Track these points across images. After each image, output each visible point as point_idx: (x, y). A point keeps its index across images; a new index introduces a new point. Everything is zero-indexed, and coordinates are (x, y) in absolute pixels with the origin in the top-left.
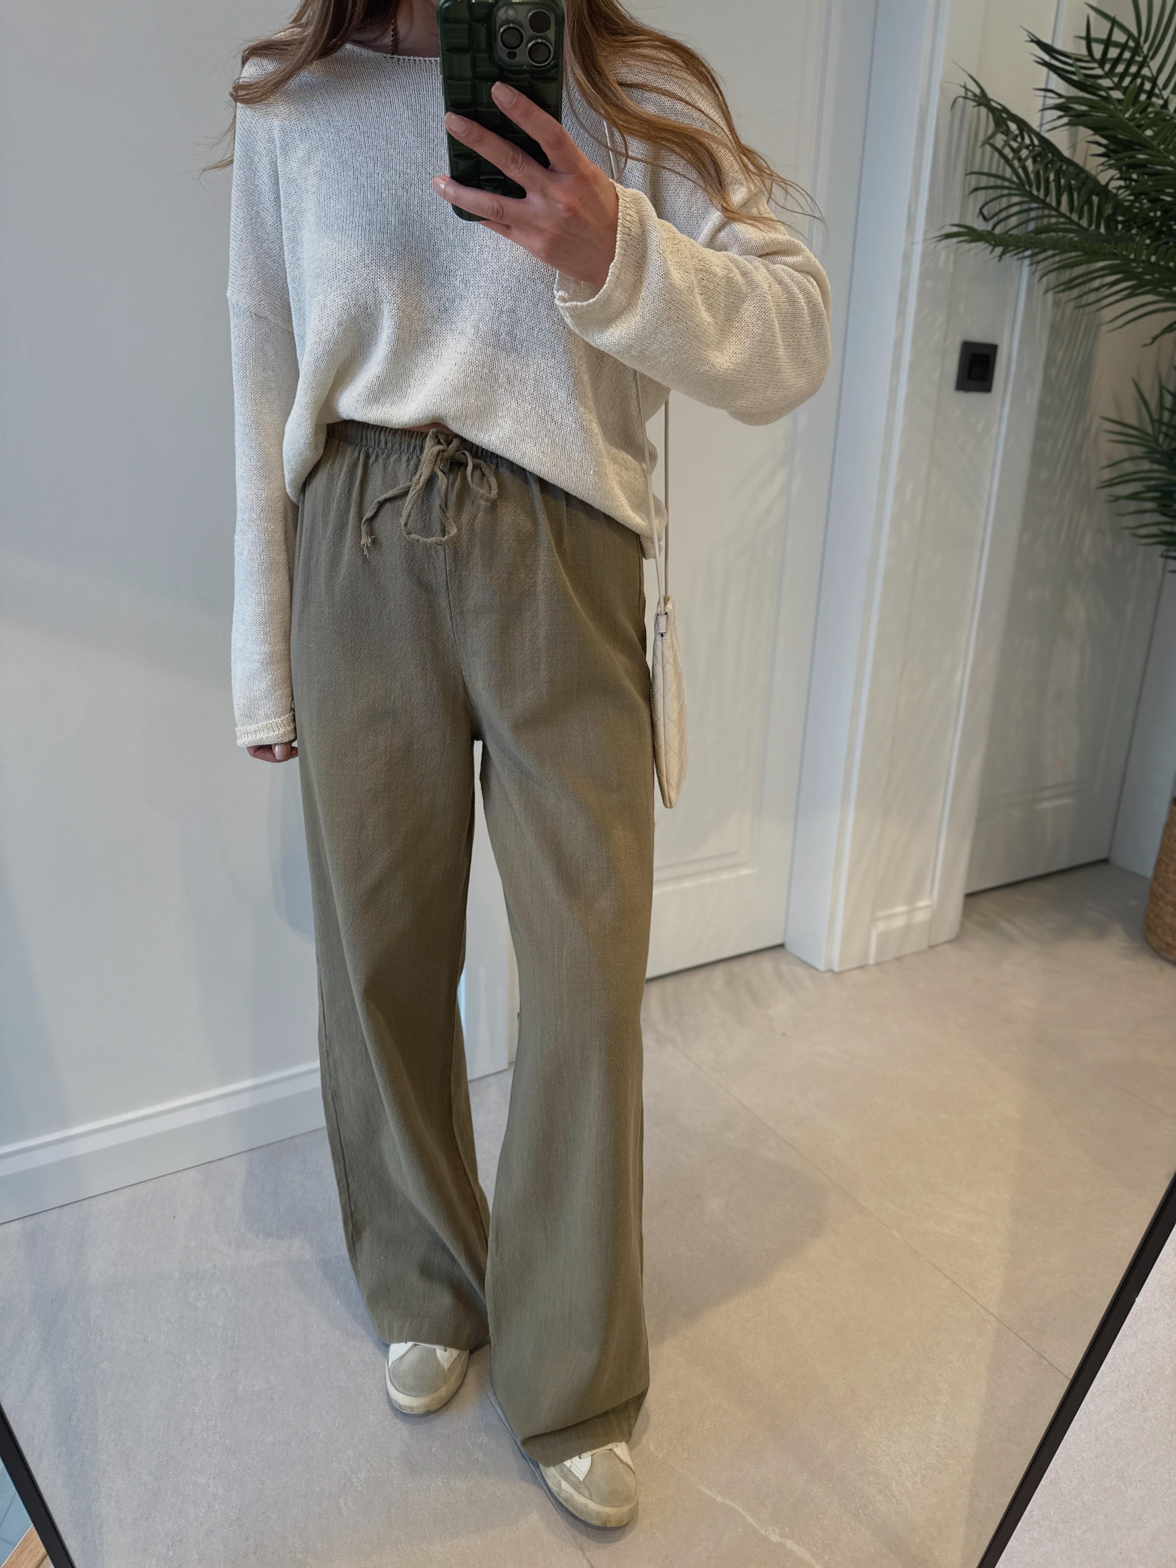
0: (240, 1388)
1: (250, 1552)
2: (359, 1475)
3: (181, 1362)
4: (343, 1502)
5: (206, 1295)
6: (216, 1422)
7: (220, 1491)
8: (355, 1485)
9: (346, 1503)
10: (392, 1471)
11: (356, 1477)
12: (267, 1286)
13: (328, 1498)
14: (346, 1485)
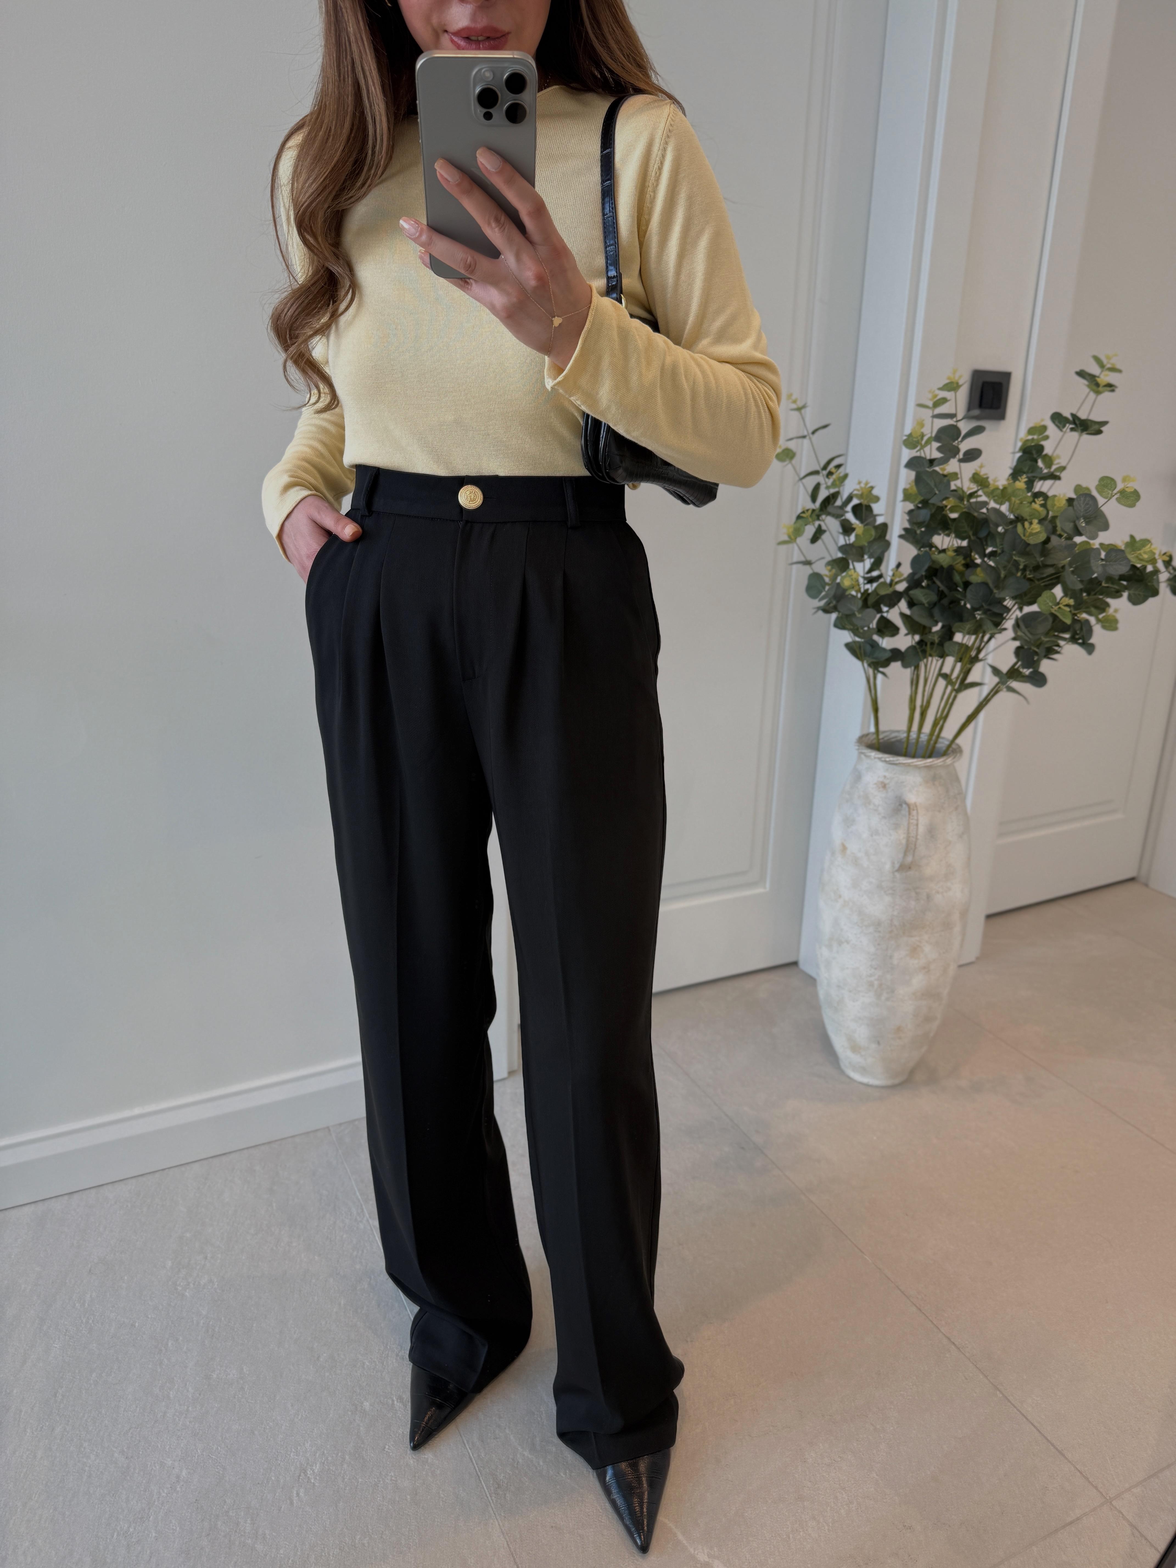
0: (215, 1376)
1: (204, 1534)
2: (314, 1468)
3: (163, 1348)
4: (295, 1492)
5: (194, 1284)
6: (188, 1407)
7: (184, 1474)
8: (309, 1477)
9: (298, 1494)
10: (345, 1466)
11: (311, 1469)
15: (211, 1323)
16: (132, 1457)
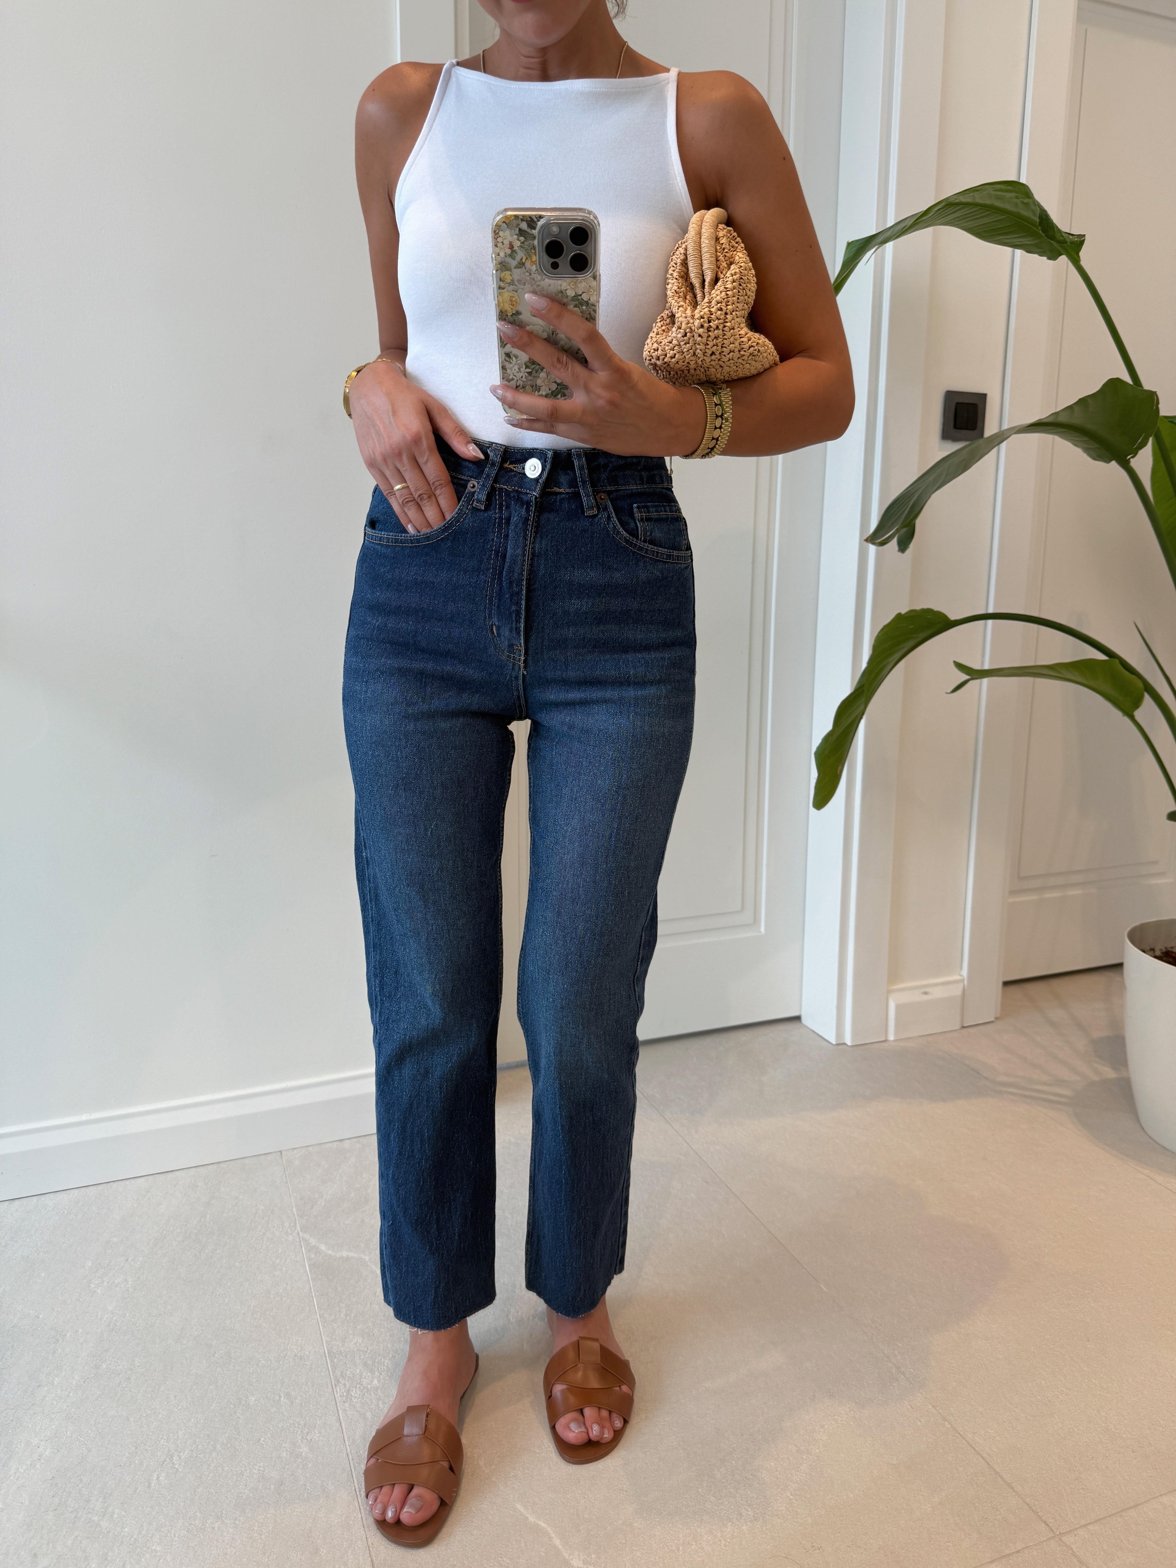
0: (104, 1366)
1: (51, 1508)
2: (181, 1454)
3: (60, 1339)
4: (156, 1476)
5: (108, 1283)
6: (69, 1393)
7: (47, 1453)
8: (173, 1463)
9: (158, 1478)
10: (214, 1454)
11: (178, 1456)
12: (166, 1281)
13: (144, 1471)
14: (165, 1461)
15: (115, 1318)
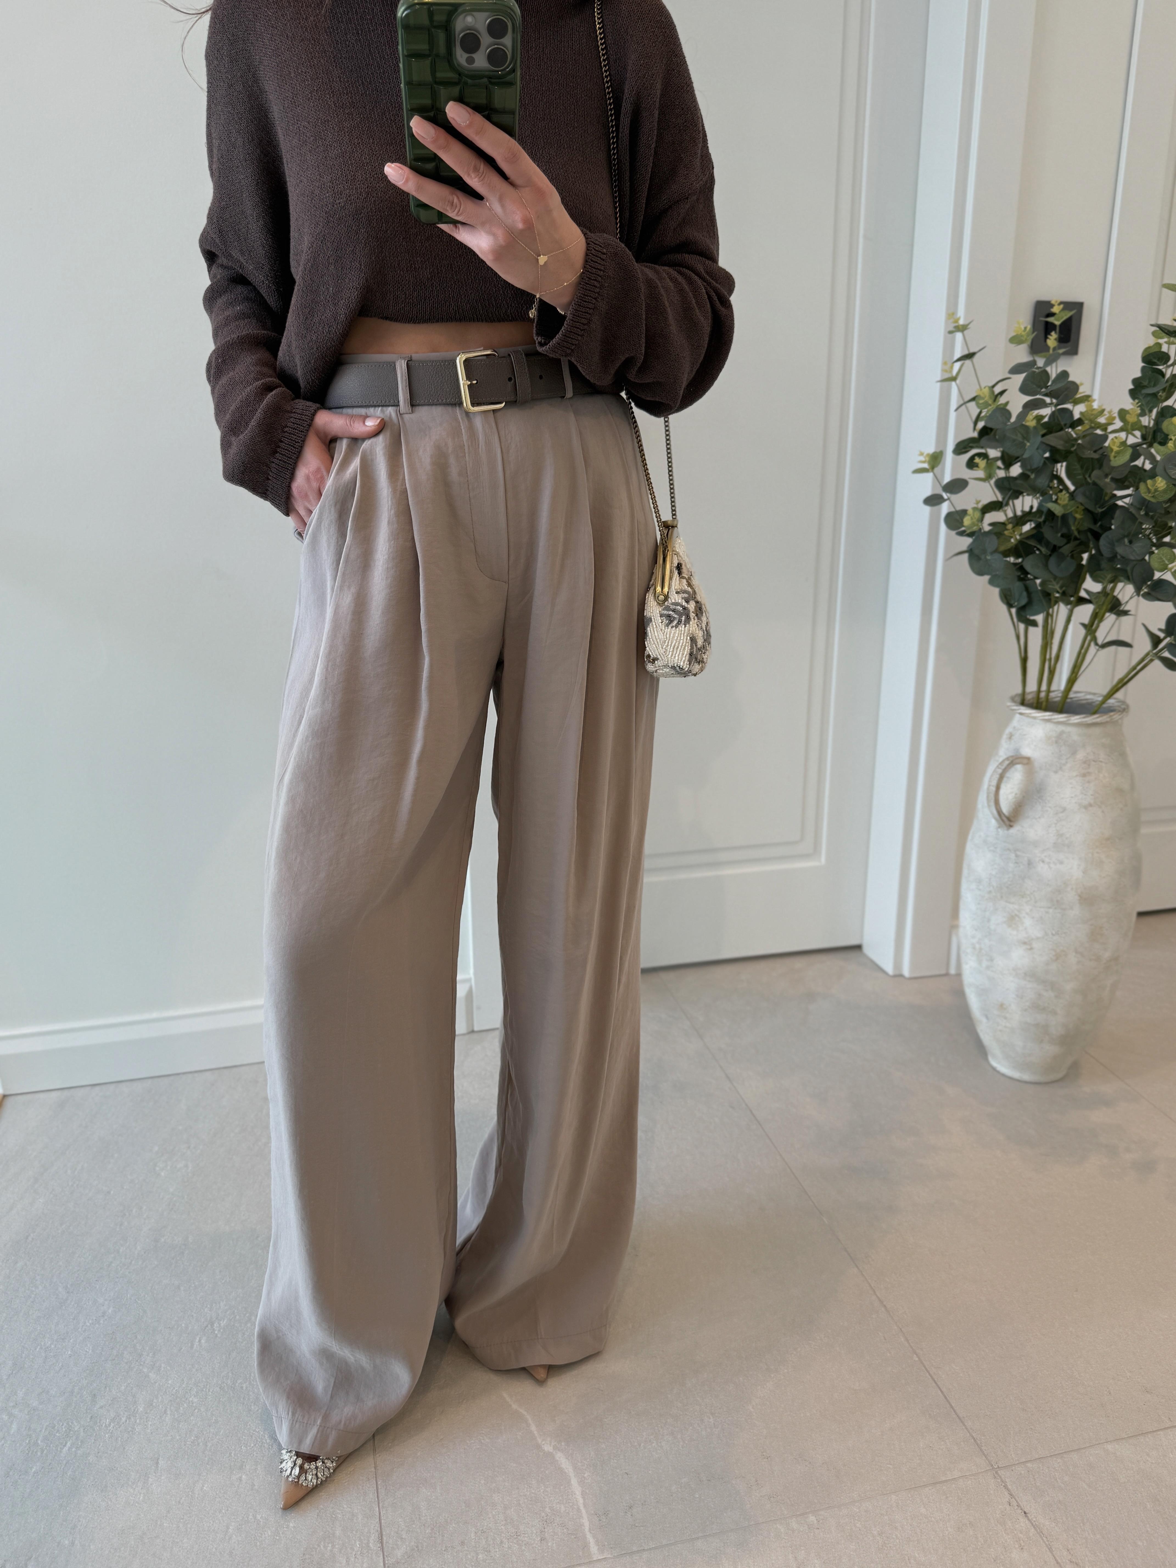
15: (175, 1199)
16: (72, 1292)
